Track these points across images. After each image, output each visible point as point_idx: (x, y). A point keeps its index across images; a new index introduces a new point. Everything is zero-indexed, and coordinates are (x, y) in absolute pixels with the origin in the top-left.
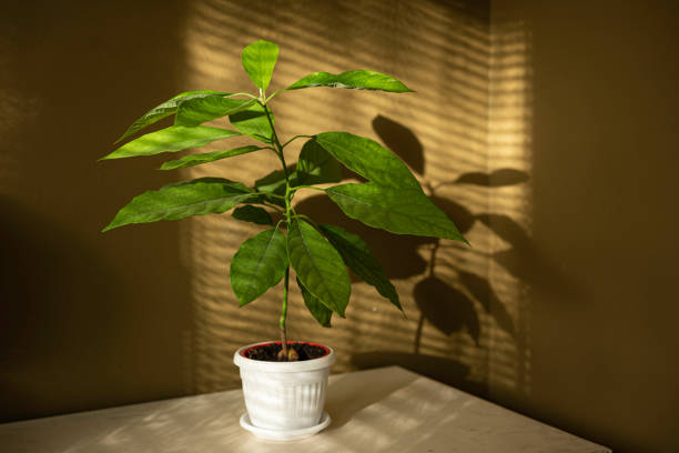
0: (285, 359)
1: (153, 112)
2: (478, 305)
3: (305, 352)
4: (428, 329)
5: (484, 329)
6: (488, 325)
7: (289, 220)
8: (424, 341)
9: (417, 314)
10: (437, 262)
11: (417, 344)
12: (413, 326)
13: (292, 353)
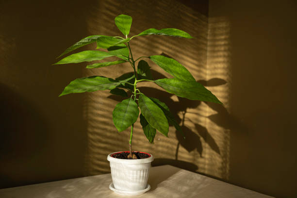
0: (131, 158)
1: (77, 44)
2: (202, 139)
3: (139, 156)
4: (181, 149)
5: (204, 150)
6: (205, 148)
7: (135, 95)
8: (179, 154)
9: (176, 142)
10: (185, 119)
11: (177, 155)
12: (175, 147)
13: (134, 156)
